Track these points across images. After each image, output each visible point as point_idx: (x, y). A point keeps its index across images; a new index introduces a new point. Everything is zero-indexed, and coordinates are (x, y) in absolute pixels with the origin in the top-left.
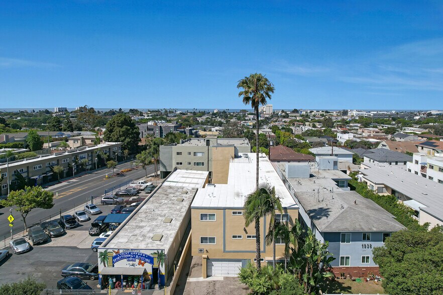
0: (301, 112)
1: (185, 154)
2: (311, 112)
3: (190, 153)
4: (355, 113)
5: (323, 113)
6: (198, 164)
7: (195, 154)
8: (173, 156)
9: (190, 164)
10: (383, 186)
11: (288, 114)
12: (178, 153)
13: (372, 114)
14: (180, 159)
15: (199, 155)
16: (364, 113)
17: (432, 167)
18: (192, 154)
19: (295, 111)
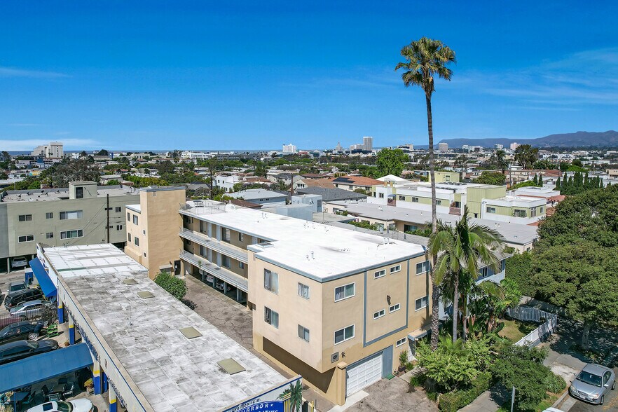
0: (112, 154)
1: (39, 217)
2: (129, 154)
3: (50, 215)
4: (190, 154)
5: (146, 155)
6: (69, 234)
7: (63, 215)
8: (10, 225)
9: (52, 236)
10: (393, 222)
11: (92, 158)
12: (22, 218)
13: (213, 155)
14: (26, 229)
15: (72, 216)
16: (202, 154)
17: (402, 198)
18: (56, 216)
19: (104, 153)
